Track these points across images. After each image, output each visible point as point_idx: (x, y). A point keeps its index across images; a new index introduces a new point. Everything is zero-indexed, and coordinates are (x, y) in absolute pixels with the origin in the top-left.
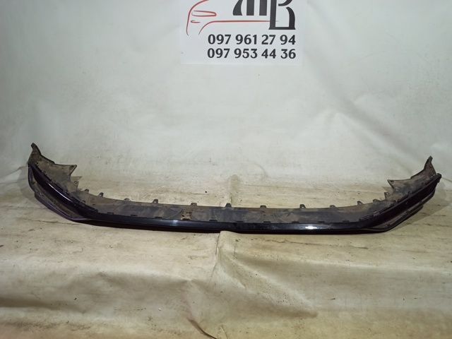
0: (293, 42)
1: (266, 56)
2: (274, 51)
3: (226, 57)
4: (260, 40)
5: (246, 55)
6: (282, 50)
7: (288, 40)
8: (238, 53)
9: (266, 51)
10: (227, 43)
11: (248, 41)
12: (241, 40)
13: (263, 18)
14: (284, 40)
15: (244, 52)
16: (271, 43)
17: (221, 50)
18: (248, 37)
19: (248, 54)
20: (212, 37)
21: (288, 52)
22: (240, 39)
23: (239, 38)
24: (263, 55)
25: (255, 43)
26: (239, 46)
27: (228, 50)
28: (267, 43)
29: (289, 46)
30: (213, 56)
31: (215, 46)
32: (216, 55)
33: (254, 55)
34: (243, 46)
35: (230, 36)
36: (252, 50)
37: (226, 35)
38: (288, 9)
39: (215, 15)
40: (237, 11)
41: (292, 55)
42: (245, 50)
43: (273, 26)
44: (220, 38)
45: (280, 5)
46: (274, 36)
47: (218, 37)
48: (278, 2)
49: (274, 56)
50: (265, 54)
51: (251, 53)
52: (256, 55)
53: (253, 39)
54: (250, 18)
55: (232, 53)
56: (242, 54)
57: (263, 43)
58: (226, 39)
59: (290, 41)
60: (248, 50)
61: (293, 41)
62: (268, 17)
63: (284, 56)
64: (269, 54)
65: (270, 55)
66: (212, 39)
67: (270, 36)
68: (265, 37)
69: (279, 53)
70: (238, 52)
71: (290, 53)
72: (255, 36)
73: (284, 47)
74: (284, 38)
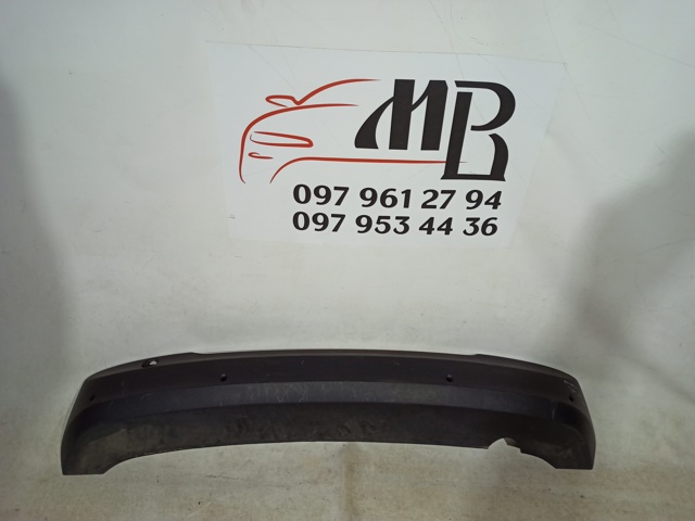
0: (496, 205)
1: (430, 231)
2: (449, 221)
3: (336, 229)
4: (418, 198)
5: (382, 228)
6: (468, 219)
7: (485, 200)
8: (364, 224)
9: (431, 220)
10: (339, 203)
11: (389, 201)
12: (373, 199)
13: (430, 155)
14: (475, 199)
15: (378, 222)
16: (443, 207)
17: (325, 217)
18: (389, 193)
19: (388, 227)
20: (302, 191)
21: (479, 224)
22: (370, 196)
23: (369, 194)
24: (421, 228)
25: (406, 205)
26: (366, 211)
27: (342, 217)
28: (434, 207)
29: (484, 212)
30: (306, 225)
31: (311, 208)
32: (312, 225)
33: (401, 228)
34: (376, 210)
35: (346, 190)
36: (397, 218)
37: (336, 188)
38: (495, 137)
39: (310, 144)
40: (366, 138)
41: (489, 229)
42: (380, 218)
43: (451, 171)
44: (322, 192)
45: (474, 128)
46: (452, 193)
47: (317, 191)
48: (470, 123)
49: (448, 231)
50: (428, 227)
51: (394, 224)
52: (407, 228)
53: (401, 198)
54: (398, 154)
55: (350, 222)
56: (374, 225)
57: (424, 206)
58: (336, 195)
59: (487, 203)
60: (388, 218)
61: (495, 201)
62: (442, 153)
63: (471, 230)
64: (436, 225)
65: (439, 229)
66: (301, 193)
67: (443, 192)
68: (430, 195)
69: (460, 224)
70: (364, 221)
71: (485, 225)
72: (407, 193)
73: (473, 214)
74: (474, 197)
